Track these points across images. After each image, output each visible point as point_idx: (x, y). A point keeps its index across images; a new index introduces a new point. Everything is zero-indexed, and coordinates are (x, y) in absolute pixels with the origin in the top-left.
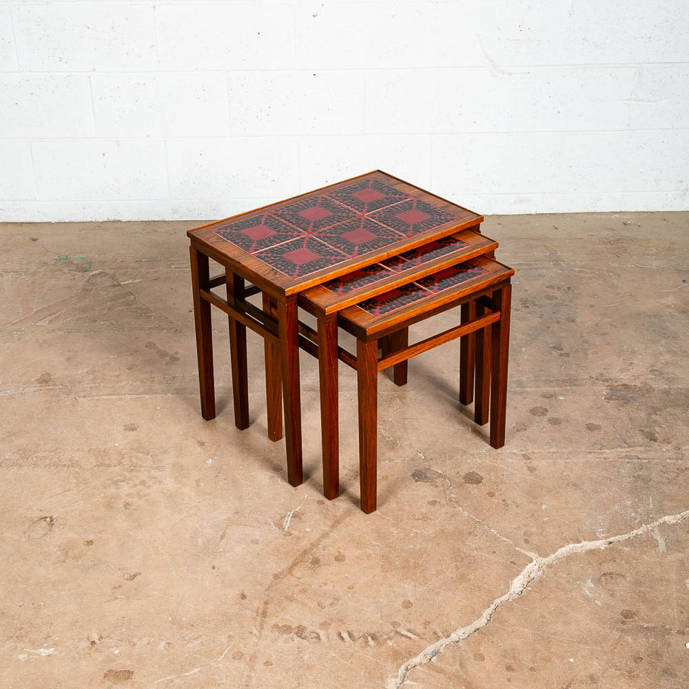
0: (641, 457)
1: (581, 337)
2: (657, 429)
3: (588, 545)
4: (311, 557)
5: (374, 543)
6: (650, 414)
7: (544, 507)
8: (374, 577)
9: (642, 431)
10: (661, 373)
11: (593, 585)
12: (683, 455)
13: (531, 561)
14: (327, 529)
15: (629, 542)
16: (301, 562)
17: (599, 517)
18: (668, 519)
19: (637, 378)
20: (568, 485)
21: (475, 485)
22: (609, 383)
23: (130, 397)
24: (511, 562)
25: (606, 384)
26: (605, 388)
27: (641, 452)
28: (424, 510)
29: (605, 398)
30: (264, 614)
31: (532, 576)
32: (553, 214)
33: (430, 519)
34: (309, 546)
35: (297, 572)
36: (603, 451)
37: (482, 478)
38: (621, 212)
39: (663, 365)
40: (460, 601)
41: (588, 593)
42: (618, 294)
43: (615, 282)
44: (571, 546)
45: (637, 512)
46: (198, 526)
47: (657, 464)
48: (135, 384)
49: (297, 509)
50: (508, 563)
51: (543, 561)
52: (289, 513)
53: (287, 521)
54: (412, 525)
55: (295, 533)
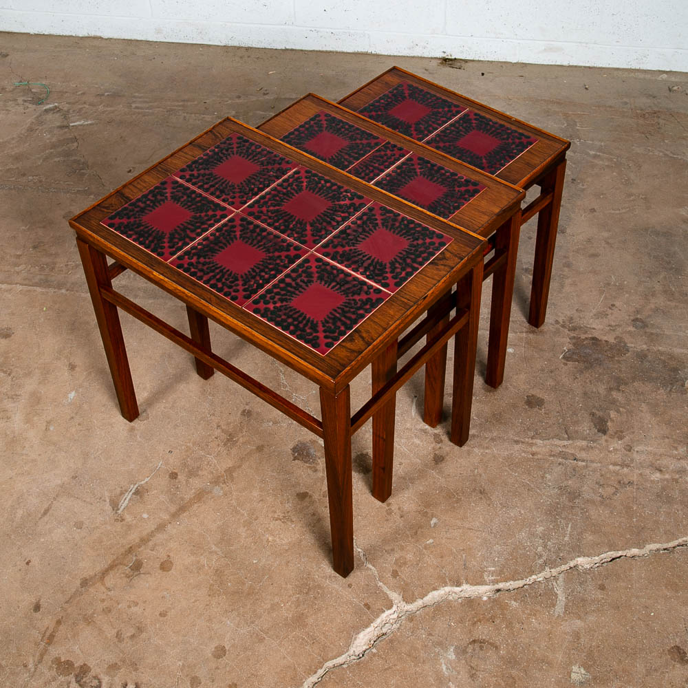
0: (578, 456)
1: (565, 257)
2: (613, 414)
3: (468, 590)
4: (134, 558)
5: (214, 548)
6: (611, 389)
7: (434, 521)
8: (196, 601)
9: (593, 414)
10: (645, 325)
11: (454, 657)
12: (632, 460)
13: (390, 605)
14: (166, 517)
15: (520, 593)
16: (121, 564)
17: (497, 548)
18: (583, 562)
19: (612, 328)
20: (474, 490)
21: (362, 475)
22: (576, 334)
23: (20, 288)
24: (366, 605)
25: (572, 334)
26: (569, 340)
27: (582, 449)
28: (289, 506)
29: (564, 358)
30: (51, 639)
31: (384, 630)
32: (589, 67)
33: (292, 521)
34: (137, 541)
35: (110, 580)
36: (534, 441)
38: (671, 72)
39: (650, 313)
40: (284, 658)
41: (444, 668)
42: (630, 195)
43: (632, 176)
44: (447, 589)
45: (545, 546)
46: (25, 491)
47: (594, 471)
48: (32, 270)
49: (143, 482)
50: (362, 605)
51: (406, 608)
52: (132, 486)
53: (125, 499)
54: (267, 526)
55: (128, 518)
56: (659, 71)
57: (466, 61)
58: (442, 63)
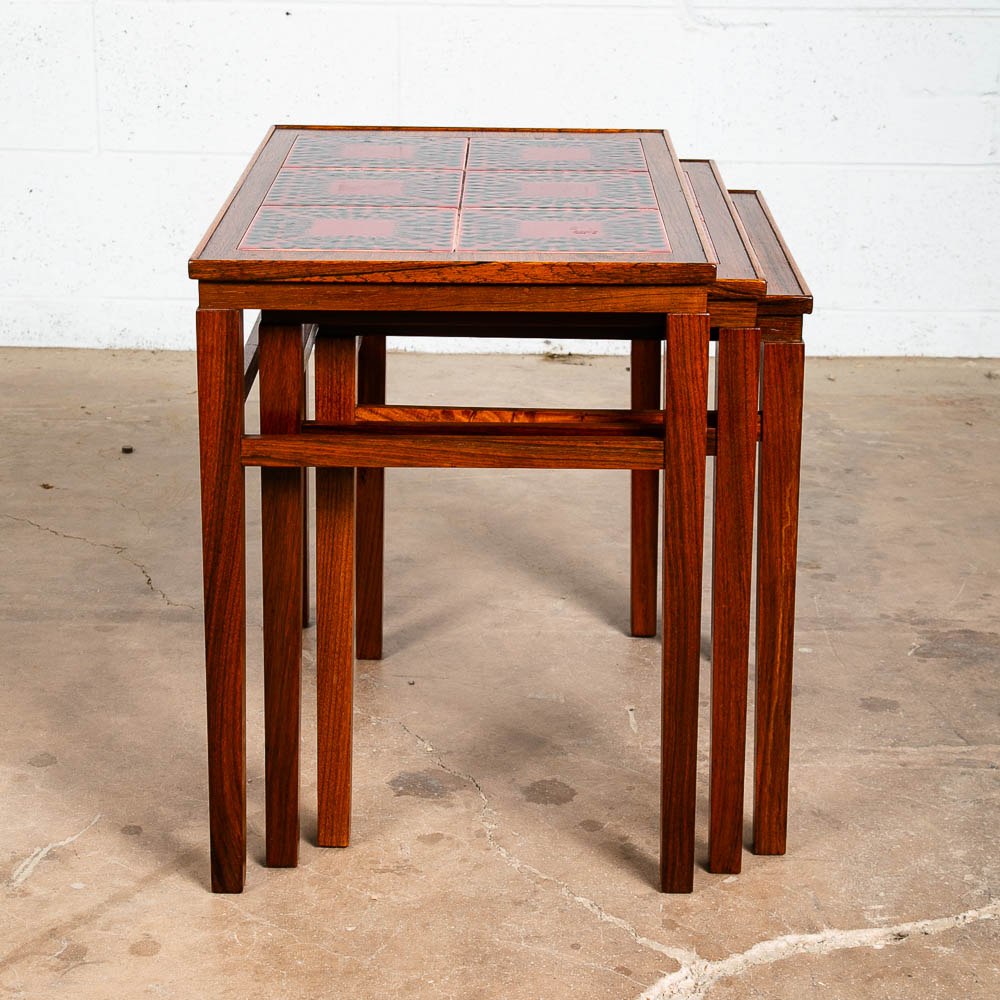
1: (868, 548)
3: (838, 939)
4: (65, 944)
13: (675, 966)
14: (129, 884)
15: (947, 937)
16: (34, 954)
17: (877, 880)
21: (552, 806)
22: (926, 628)
24: (618, 969)
25: (921, 628)
26: (916, 635)
28: (406, 853)
29: (916, 653)
32: (828, 358)
33: (417, 871)
34: (67, 919)
35: (13, 976)
36: (900, 749)
37: (573, 793)
38: (981, 358)
44: (792, 938)
45: (979, 873)
49: (62, 843)
50: (611, 969)
51: (709, 971)
52: (37, 850)
53: (26, 866)
54: (365, 881)
55: (38, 891)
56: (960, 358)
57: (592, 357)
58: (546, 360)
